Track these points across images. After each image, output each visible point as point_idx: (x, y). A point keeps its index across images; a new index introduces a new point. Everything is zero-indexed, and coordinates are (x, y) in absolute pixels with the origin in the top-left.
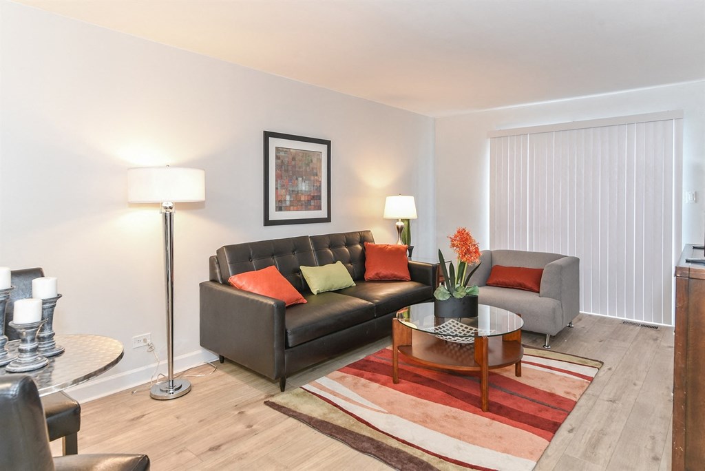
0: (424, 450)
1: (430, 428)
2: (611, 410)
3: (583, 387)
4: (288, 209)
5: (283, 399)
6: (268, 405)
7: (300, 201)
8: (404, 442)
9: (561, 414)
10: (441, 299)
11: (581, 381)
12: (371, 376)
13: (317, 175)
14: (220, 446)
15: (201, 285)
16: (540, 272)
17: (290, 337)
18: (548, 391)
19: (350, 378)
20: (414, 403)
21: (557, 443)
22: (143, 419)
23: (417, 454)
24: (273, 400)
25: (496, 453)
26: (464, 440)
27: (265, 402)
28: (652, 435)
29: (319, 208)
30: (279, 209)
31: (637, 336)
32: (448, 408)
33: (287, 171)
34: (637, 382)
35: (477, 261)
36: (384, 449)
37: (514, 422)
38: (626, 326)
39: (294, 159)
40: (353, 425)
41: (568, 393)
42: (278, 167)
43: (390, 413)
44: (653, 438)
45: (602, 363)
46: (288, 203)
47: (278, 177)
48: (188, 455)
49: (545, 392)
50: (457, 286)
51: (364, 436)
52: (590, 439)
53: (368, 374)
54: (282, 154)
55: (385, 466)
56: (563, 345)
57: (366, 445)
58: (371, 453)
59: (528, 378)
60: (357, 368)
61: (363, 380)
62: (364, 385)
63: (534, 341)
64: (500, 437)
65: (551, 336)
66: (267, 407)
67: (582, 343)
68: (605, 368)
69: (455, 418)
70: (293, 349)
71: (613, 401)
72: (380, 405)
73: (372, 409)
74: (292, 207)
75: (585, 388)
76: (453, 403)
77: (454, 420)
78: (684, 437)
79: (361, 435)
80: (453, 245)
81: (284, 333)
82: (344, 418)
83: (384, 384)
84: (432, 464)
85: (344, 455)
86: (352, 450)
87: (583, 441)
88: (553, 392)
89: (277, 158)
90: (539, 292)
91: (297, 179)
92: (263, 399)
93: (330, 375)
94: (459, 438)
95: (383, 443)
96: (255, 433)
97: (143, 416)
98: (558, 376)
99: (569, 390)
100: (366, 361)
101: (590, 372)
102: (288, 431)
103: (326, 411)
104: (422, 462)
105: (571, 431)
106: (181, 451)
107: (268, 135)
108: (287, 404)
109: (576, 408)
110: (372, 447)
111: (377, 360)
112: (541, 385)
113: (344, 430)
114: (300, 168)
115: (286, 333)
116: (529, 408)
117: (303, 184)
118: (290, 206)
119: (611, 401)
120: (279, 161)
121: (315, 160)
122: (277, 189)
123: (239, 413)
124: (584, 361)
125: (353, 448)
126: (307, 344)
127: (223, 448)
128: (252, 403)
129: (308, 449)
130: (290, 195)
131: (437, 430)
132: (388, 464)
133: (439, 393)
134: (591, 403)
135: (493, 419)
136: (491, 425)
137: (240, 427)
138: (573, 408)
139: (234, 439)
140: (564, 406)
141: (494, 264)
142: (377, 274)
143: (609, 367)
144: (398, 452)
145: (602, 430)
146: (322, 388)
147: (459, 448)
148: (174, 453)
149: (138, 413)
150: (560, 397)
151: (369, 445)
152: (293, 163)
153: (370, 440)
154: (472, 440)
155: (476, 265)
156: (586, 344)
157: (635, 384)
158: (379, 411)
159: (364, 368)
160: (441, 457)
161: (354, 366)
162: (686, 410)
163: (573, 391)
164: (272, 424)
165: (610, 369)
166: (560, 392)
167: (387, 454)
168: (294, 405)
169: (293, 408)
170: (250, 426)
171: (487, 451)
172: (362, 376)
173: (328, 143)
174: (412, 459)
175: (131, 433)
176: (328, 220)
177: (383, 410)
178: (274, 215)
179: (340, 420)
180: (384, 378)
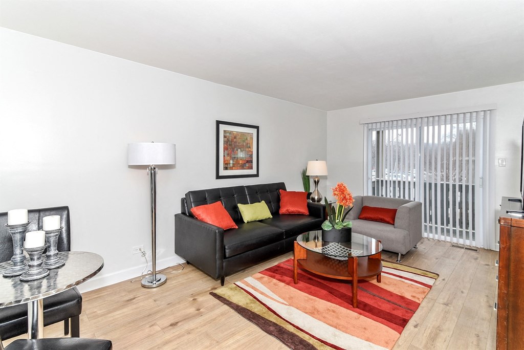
0: (310, 335)
1: (316, 318)
2: (445, 312)
3: (424, 292)
4: (231, 169)
5: (222, 291)
6: (211, 295)
7: (239, 164)
8: (298, 328)
9: (409, 313)
10: (326, 229)
11: (423, 288)
12: (280, 278)
13: (250, 148)
14: (177, 323)
15: (176, 215)
16: (395, 211)
17: (227, 251)
18: (399, 294)
19: (266, 278)
20: (306, 298)
21: (406, 335)
22: (134, 300)
23: (306, 337)
24: (215, 291)
25: (361, 340)
26: (339, 329)
27: (210, 293)
28: (477, 333)
29: (251, 168)
30: (226, 168)
31: (462, 256)
32: (329, 304)
33: (231, 145)
34: (464, 291)
35: (351, 205)
36: (284, 332)
37: (375, 317)
38: (455, 248)
39: (235, 138)
40: (264, 313)
41: (414, 297)
42: (225, 143)
43: (290, 305)
44: (478, 336)
45: (438, 275)
46: (231, 165)
47: (225, 149)
48: (157, 328)
49: (397, 295)
50: (337, 221)
51: (271, 322)
52: (430, 333)
53: (278, 276)
54: (228, 134)
55: (283, 346)
56: (410, 261)
57: (272, 328)
58: (274, 335)
59: (385, 283)
60: (272, 272)
61: (275, 281)
62: (275, 284)
63: (391, 257)
64: (365, 329)
65: (402, 255)
66: (211, 297)
67: (423, 259)
68: (440, 279)
69: (334, 311)
70: (230, 259)
71: (446, 304)
72: (284, 299)
73: (278, 302)
74: (234, 168)
75: (426, 293)
76: (333, 300)
77: (333, 313)
78: (506, 346)
79: (269, 321)
80: (335, 194)
81: (223, 248)
82: (259, 308)
83: (288, 284)
84: (315, 346)
85: (256, 335)
86: (263, 332)
87: (425, 335)
88: (403, 295)
89: (225, 137)
90: (394, 225)
91: (237, 150)
92: (209, 291)
93: (254, 275)
94: (336, 327)
95: (283, 328)
96: (201, 314)
97: (135, 298)
98: (406, 283)
99: (414, 294)
100: (278, 266)
101: (430, 282)
102: (222, 314)
103: (248, 301)
104: (309, 345)
105: (416, 326)
106: (153, 325)
107: (218, 123)
108: (224, 295)
109: (420, 308)
110: (276, 330)
111: (285, 267)
112: (395, 290)
113: (258, 316)
114: (239, 143)
115: (225, 248)
116: (386, 307)
117: (241, 153)
118: (233, 167)
119: (445, 304)
120: (226, 139)
121: (249, 139)
122: (224, 156)
123: (193, 300)
124: (425, 273)
125: (263, 330)
126: (238, 256)
127: (179, 324)
128: (203, 293)
129: (233, 329)
130: (233, 160)
131: (320, 320)
132: (285, 344)
133: (324, 292)
134: (430, 305)
135: (360, 314)
136: (359, 318)
137: (192, 310)
138: (417, 308)
139: (187, 318)
140: (412, 307)
141: (364, 205)
142: (287, 210)
143: (443, 278)
144: (293, 335)
145: (439, 327)
146: (248, 285)
147: (335, 335)
148: (148, 326)
149: (132, 296)
150: (408, 299)
151: (274, 328)
152: (235, 140)
153: (275, 325)
154: (345, 330)
155: (350, 207)
156: (426, 261)
157: (462, 292)
158: (283, 303)
159: (276, 272)
160: (322, 341)
161: (269, 270)
162: (508, 325)
163: (417, 296)
164: (213, 308)
165: (444, 280)
166: (408, 296)
167: (285, 336)
168: (228, 296)
169: (227, 298)
170: (198, 310)
171: (355, 338)
172: (274, 277)
173: (257, 128)
174: (302, 342)
175: (125, 310)
176: (257, 175)
177: (285, 303)
178: (223, 172)
179: (257, 309)
180: (288, 279)
